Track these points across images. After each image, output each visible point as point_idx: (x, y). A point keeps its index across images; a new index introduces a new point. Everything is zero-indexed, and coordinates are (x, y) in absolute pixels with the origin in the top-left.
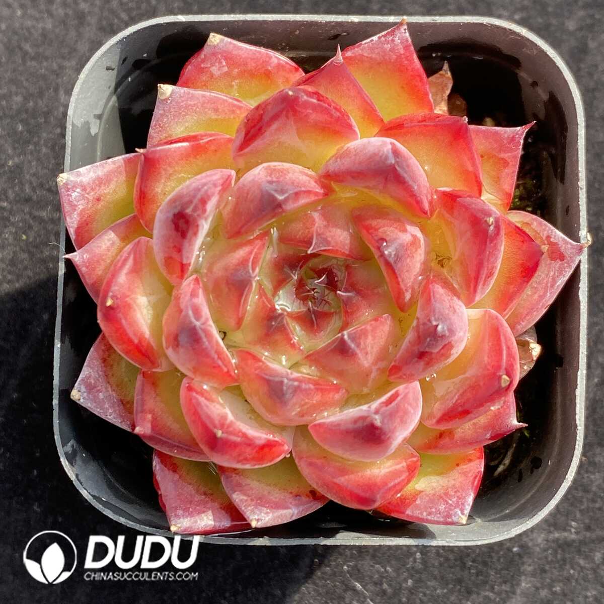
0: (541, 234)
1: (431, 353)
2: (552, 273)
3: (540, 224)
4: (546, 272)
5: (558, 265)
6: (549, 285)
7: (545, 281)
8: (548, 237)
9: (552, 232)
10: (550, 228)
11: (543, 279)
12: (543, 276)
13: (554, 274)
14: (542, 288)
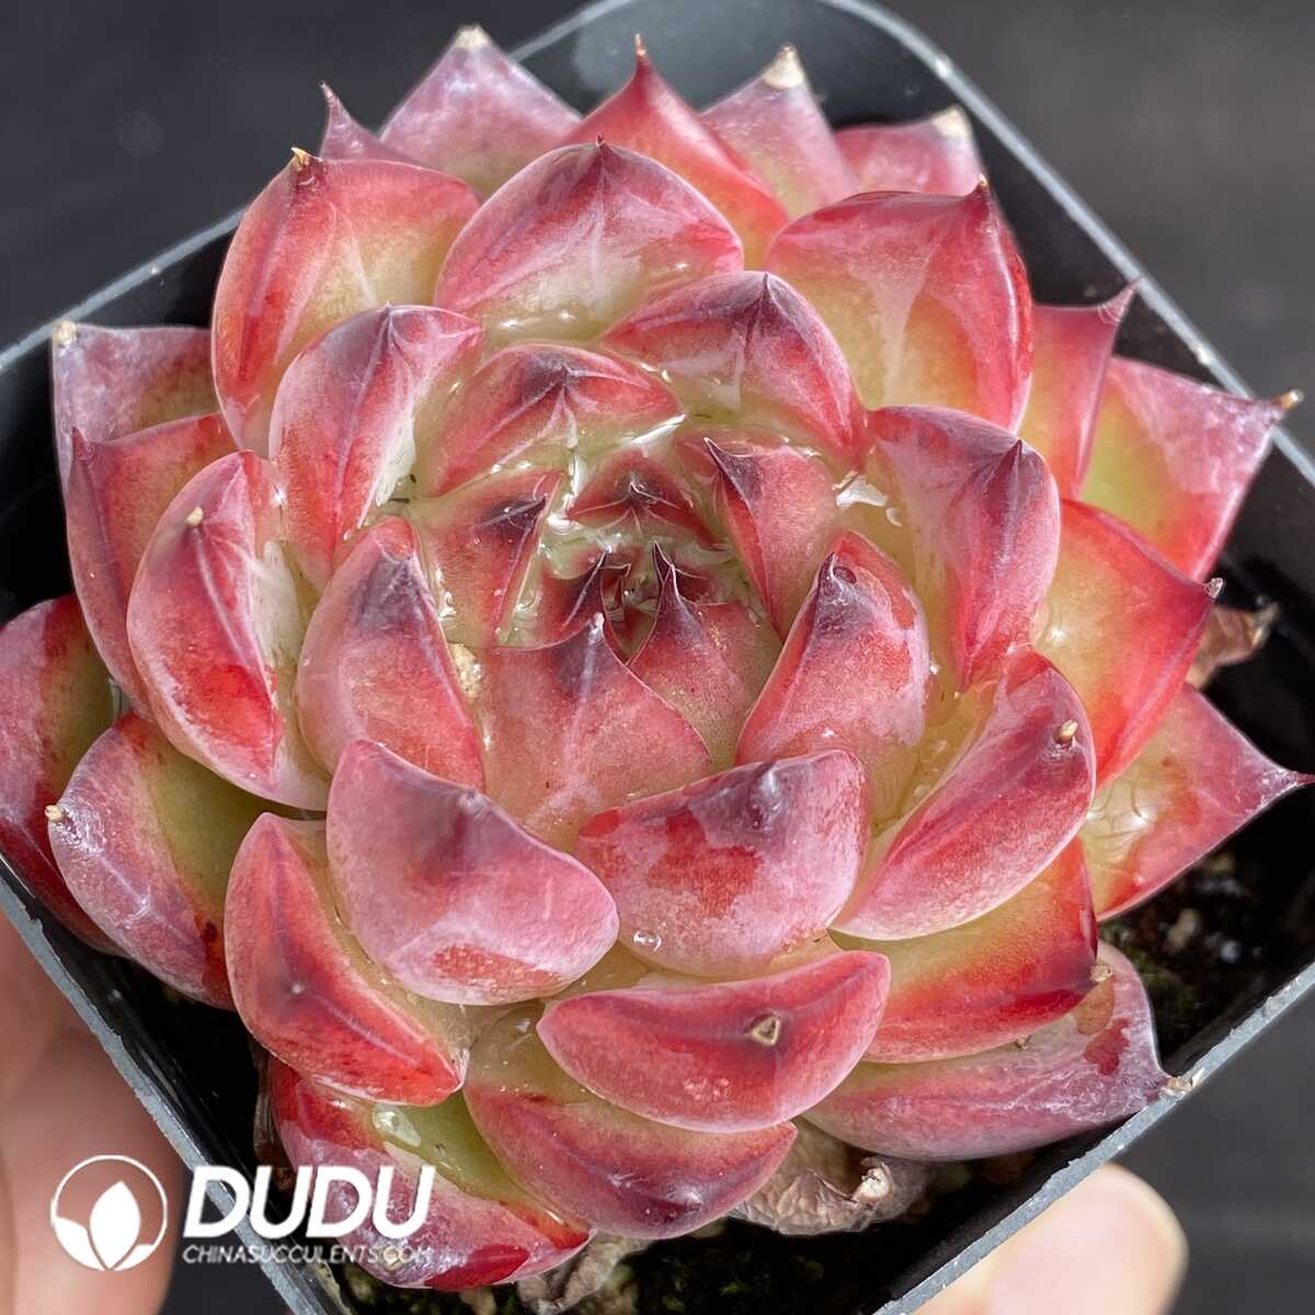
0: (1116, 1009)
1: (702, 839)
2: (1060, 1077)
3: (1135, 996)
4: (1051, 1066)
5: (1088, 1072)
6: (1032, 1090)
7: (1032, 1077)
8: (1124, 1023)
9: (1139, 1022)
10: (1143, 1014)
11: (1034, 1071)
12: (1040, 1066)
13: (1063, 1082)
14: (1011, 1083)
